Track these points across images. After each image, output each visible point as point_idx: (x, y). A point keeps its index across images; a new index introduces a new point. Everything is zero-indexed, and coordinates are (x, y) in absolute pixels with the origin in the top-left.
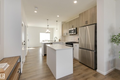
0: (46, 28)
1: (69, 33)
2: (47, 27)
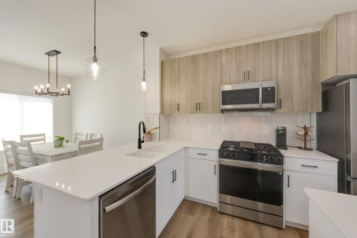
1: (224, 103)
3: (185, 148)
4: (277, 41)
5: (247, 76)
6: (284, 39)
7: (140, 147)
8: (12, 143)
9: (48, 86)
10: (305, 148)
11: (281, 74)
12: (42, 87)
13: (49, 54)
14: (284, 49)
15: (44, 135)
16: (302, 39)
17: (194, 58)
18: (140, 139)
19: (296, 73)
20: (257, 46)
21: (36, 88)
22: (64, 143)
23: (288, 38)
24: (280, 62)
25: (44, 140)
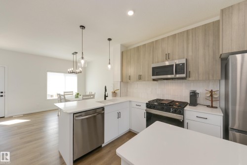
0: (67, 61)
1: (153, 75)
2: (71, 57)
3: (130, 101)
4: (188, 31)
5: (168, 57)
6: (192, 29)
7: (105, 99)
8: (59, 94)
9: (72, 69)
10: (212, 107)
11: (190, 54)
12: (70, 70)
13: (73, 54)
14: (192, 36)
15: (72, 92)
16: (206, 27)
17: (138, 48)
18: (105, 95)
19: (201, 52)
20: (174, 36)
21: (69, 70)
22: (79, 96)
23: (195, 28)
24: (190, 45)
25: (72, 94)
